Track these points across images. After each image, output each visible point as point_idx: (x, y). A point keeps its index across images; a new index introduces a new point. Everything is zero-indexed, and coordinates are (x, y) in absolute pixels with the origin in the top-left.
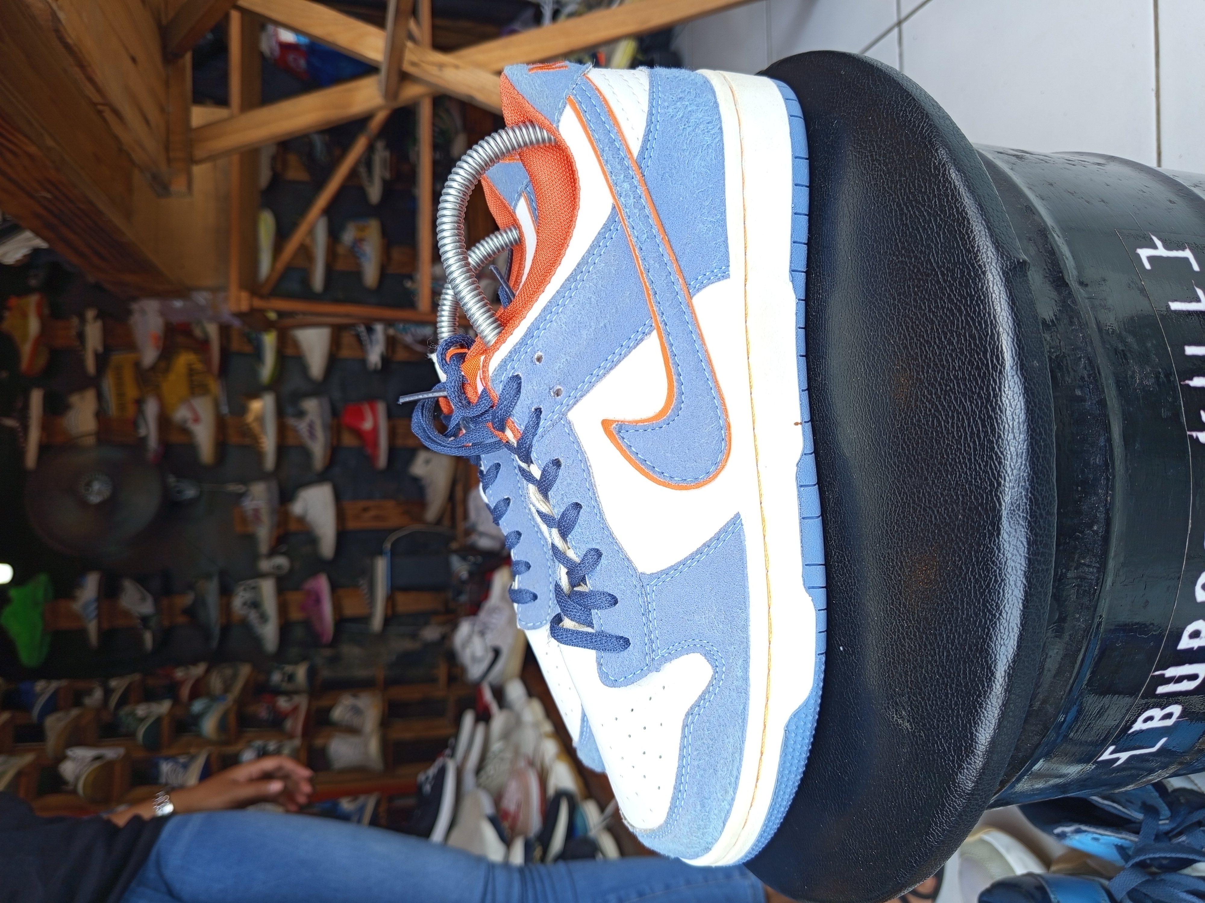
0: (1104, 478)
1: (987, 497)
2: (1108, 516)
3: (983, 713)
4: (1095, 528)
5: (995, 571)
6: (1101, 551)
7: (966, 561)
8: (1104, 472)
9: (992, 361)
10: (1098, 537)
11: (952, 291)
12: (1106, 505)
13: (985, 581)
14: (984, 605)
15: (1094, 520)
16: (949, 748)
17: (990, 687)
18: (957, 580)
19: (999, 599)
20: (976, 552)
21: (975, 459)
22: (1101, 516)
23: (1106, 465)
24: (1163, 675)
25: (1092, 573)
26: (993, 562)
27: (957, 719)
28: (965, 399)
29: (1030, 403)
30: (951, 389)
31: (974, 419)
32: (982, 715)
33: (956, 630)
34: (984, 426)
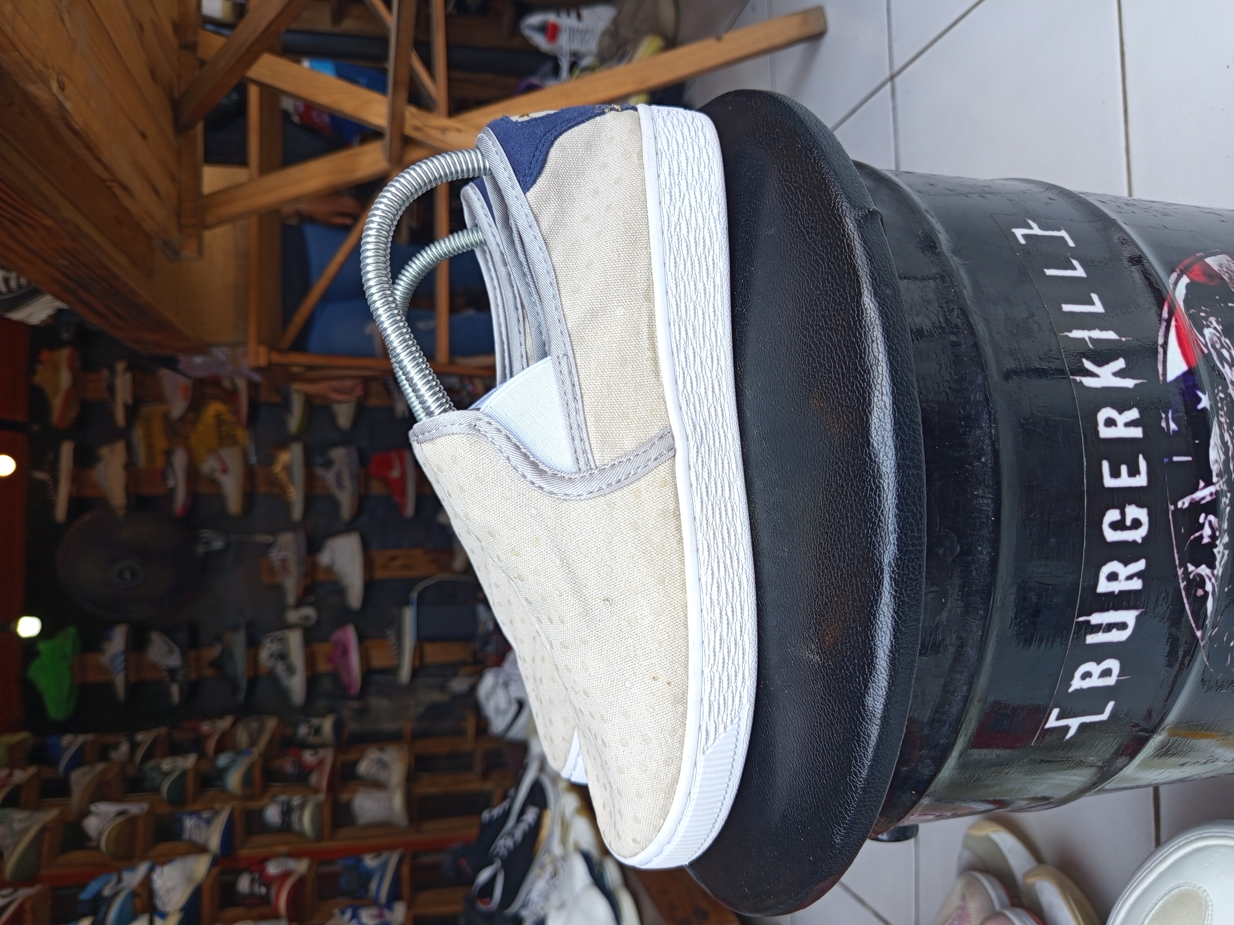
0: (986, 413)
1: (856, 413)
2: (995, 448)
3: (878, 624)
4: (983, 459)
5: (870, 480)
6: (993, 482)
7: (845, 478)
8: (985, 407)
9: (850, 293)
10: (988, 468)
11: (815, 244)
12: (991, 438)
13: (862, 492)
14: (865, 515)
15: (982, 453)
16: (854, 670)
17: (880, 594)
18: (840, 498)
19: (876, 506)
20: (852, 466)
21: (843, 383)
22: (988, 449)
23: (987, 400)
24: (1088, 622)
25: (987, 505)
26: (867, 472)
27: (857, 636)
28: (832, 332)
29: (885, 324)
30: (820, 328)
31: (840, 348)
32: (877, 627)
33: (845, 547)
34: (848, 351)
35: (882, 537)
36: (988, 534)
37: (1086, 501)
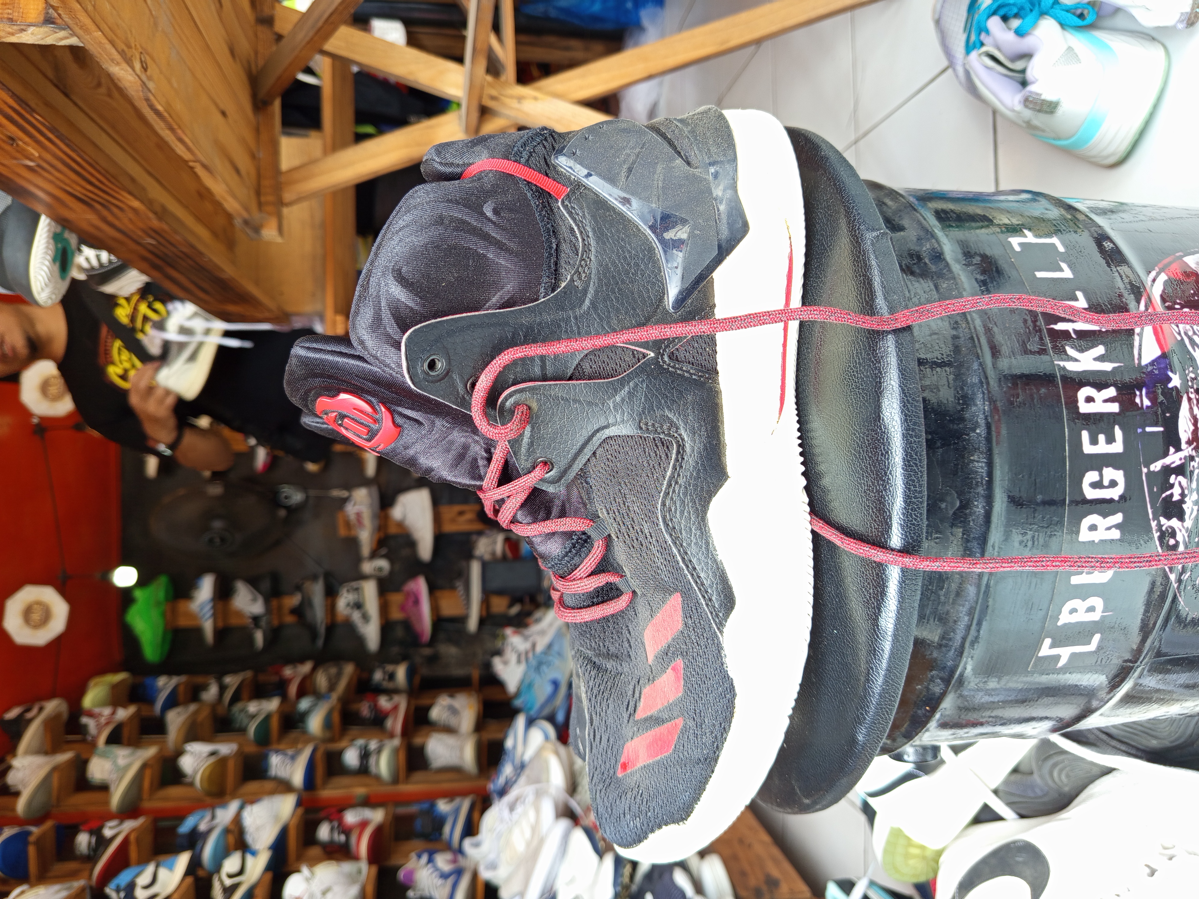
35: (890, 491)
36: (982, 492)
37: (1068, 464)
